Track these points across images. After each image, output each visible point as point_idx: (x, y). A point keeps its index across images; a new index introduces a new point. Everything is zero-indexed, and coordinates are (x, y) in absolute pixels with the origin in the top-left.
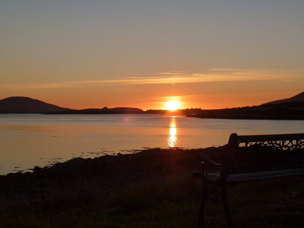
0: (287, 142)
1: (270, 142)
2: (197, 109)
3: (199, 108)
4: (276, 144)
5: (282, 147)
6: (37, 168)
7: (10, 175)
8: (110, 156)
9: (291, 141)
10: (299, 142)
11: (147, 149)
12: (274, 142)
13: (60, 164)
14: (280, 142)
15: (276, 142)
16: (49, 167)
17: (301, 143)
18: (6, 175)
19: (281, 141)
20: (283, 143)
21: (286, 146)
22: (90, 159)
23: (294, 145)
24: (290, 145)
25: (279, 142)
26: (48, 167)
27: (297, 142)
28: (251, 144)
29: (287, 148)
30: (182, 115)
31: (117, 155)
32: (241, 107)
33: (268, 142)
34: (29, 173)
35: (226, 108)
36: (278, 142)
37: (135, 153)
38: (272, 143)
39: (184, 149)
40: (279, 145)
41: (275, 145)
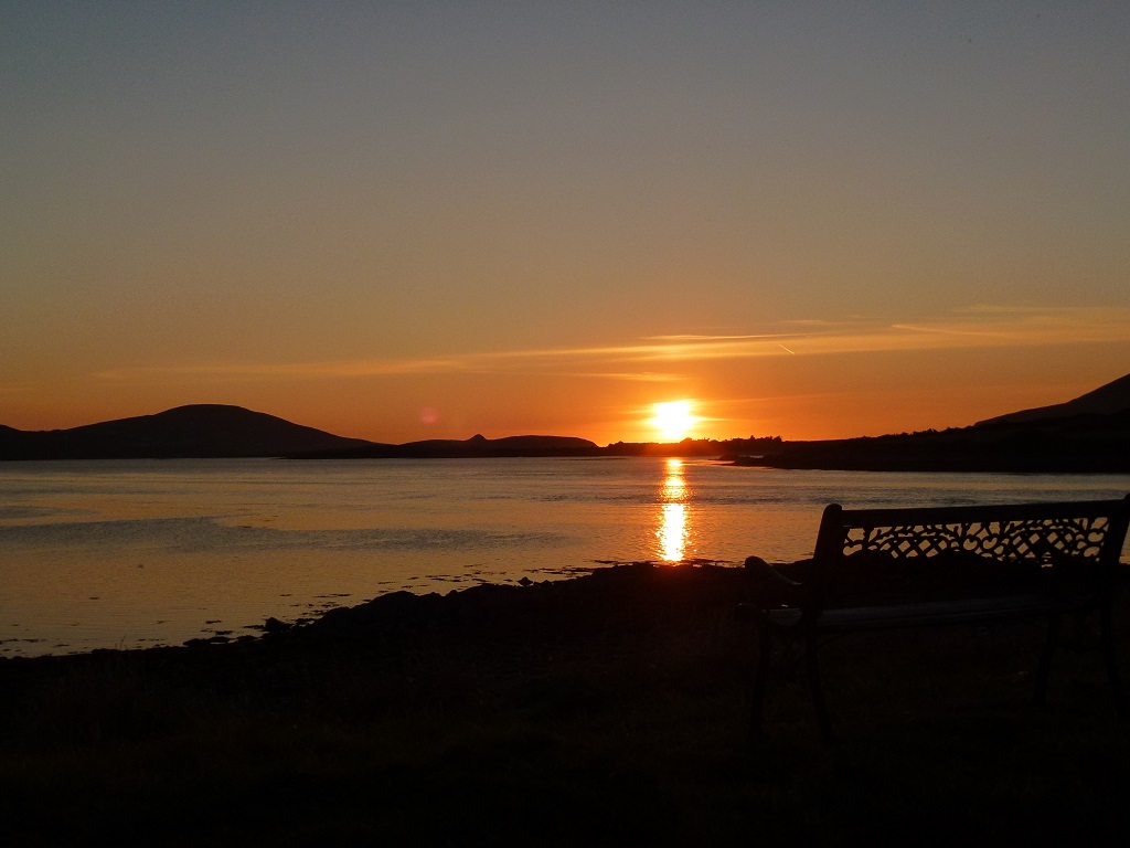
0: (975, 528)
1: (929, 527)
2: (768, 440)
3: (774, 437)
4: (947, 532)
5: (961, 540)
6: (272, 623)
7: (194, 644)
8: (497, 587)
9: (985, 525)
10: (1007, 528)
11: (611, 566)
12: (939, 527)
13: (344, 610)
14: (956, 528)
15: (944, 527)
16: (311, 619)
17: (1013, 529)
18: (181, 645)
19: (959, 525)
20: (965, 529)
21: (973, 538)
22: (434, 596)
23: (995, 535)
24: (984, 534)
25: (954, 525)
26: (307, 620)
27: (1002, 527)
28: (879, 531)
29: (975, 543)
30: (720, 460)
31: (518, 584)
32: (910, 432)
33: (925, 527)
34: (249, 638)
35: (860, 436)
36: (950, 527)
37: (574, 577)
38: (934, 529)
39: (726, 566)
40: (954, 534)
41: (942, 534)
